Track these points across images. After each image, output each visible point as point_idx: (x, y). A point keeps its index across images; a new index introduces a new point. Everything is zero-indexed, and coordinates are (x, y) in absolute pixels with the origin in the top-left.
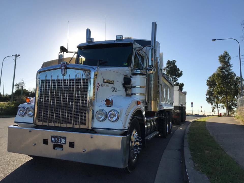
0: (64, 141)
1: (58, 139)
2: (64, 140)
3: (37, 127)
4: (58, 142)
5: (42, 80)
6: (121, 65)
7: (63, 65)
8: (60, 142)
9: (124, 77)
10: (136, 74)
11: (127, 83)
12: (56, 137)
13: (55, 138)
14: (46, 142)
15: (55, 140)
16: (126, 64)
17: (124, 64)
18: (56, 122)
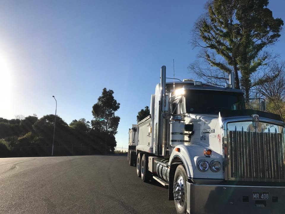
0: (267, 197)
2: (267, 195)
4: (260, 198)
5: (231, 132)
7: (256, 118)
8: (263, 198)
13: (257, 194)
15: (257, 196)
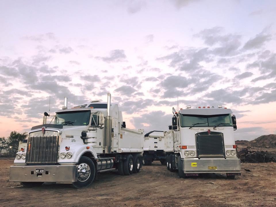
1: (40, 170)
2: (43, 170)
3: (28, 164)
4: (39, 172)
5: (31, 138)
6: (82, 124)
8: (41, 172)
9: (82, 132)
10: (90, 130)
11: (84, 136)
12: (38, 169)
14: (32, 173)
16: (86, 124)
17: (84, 124)
18: (39, 161)
